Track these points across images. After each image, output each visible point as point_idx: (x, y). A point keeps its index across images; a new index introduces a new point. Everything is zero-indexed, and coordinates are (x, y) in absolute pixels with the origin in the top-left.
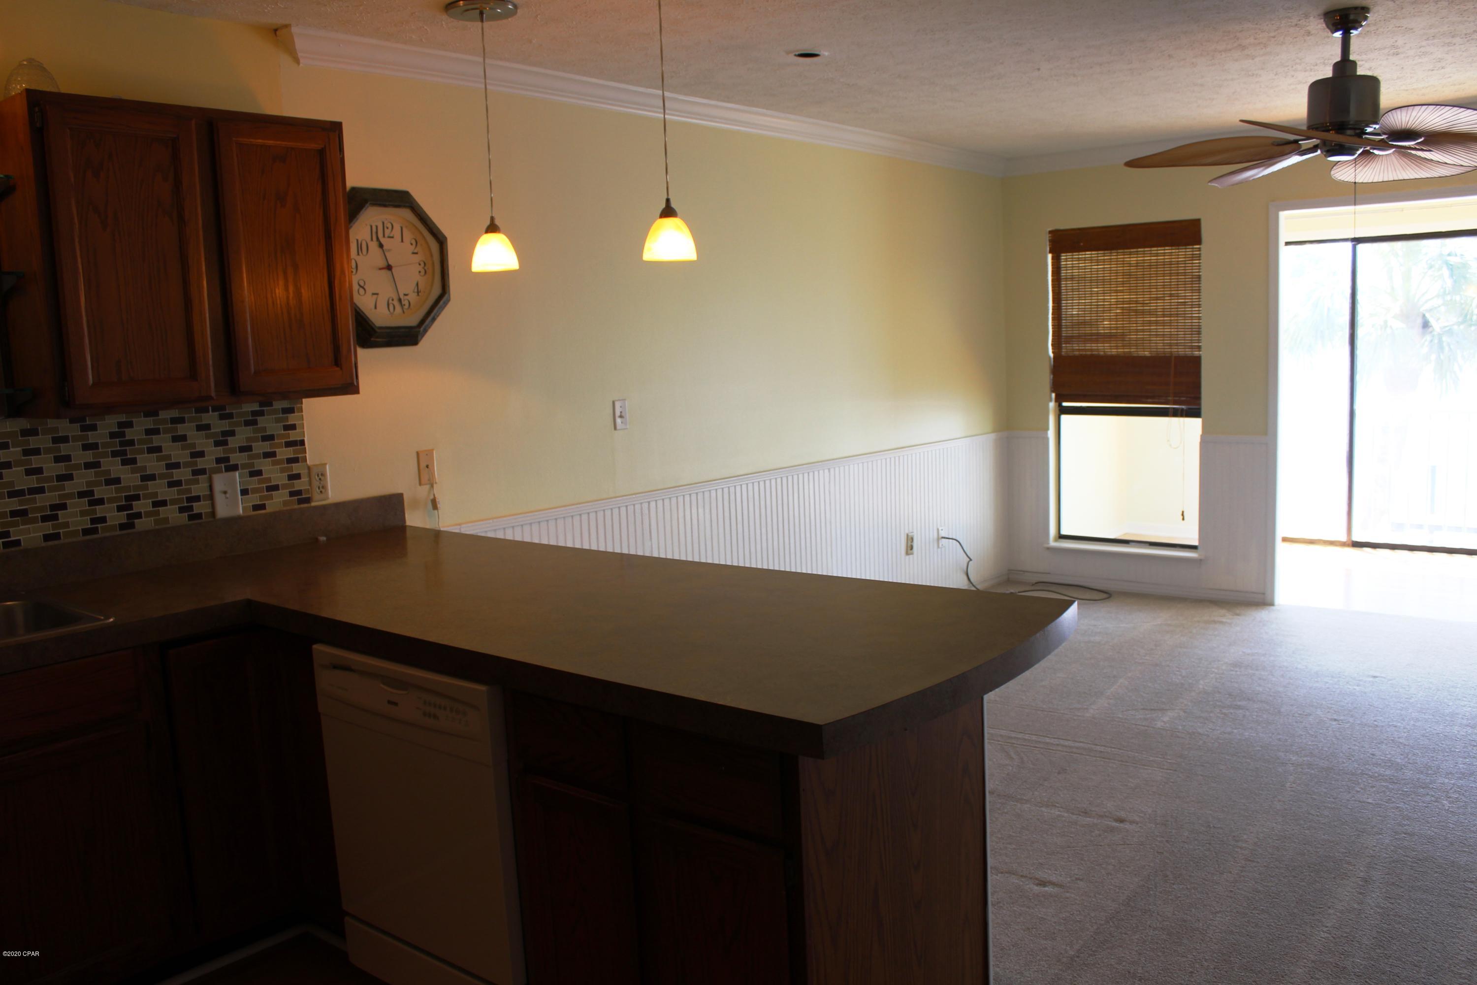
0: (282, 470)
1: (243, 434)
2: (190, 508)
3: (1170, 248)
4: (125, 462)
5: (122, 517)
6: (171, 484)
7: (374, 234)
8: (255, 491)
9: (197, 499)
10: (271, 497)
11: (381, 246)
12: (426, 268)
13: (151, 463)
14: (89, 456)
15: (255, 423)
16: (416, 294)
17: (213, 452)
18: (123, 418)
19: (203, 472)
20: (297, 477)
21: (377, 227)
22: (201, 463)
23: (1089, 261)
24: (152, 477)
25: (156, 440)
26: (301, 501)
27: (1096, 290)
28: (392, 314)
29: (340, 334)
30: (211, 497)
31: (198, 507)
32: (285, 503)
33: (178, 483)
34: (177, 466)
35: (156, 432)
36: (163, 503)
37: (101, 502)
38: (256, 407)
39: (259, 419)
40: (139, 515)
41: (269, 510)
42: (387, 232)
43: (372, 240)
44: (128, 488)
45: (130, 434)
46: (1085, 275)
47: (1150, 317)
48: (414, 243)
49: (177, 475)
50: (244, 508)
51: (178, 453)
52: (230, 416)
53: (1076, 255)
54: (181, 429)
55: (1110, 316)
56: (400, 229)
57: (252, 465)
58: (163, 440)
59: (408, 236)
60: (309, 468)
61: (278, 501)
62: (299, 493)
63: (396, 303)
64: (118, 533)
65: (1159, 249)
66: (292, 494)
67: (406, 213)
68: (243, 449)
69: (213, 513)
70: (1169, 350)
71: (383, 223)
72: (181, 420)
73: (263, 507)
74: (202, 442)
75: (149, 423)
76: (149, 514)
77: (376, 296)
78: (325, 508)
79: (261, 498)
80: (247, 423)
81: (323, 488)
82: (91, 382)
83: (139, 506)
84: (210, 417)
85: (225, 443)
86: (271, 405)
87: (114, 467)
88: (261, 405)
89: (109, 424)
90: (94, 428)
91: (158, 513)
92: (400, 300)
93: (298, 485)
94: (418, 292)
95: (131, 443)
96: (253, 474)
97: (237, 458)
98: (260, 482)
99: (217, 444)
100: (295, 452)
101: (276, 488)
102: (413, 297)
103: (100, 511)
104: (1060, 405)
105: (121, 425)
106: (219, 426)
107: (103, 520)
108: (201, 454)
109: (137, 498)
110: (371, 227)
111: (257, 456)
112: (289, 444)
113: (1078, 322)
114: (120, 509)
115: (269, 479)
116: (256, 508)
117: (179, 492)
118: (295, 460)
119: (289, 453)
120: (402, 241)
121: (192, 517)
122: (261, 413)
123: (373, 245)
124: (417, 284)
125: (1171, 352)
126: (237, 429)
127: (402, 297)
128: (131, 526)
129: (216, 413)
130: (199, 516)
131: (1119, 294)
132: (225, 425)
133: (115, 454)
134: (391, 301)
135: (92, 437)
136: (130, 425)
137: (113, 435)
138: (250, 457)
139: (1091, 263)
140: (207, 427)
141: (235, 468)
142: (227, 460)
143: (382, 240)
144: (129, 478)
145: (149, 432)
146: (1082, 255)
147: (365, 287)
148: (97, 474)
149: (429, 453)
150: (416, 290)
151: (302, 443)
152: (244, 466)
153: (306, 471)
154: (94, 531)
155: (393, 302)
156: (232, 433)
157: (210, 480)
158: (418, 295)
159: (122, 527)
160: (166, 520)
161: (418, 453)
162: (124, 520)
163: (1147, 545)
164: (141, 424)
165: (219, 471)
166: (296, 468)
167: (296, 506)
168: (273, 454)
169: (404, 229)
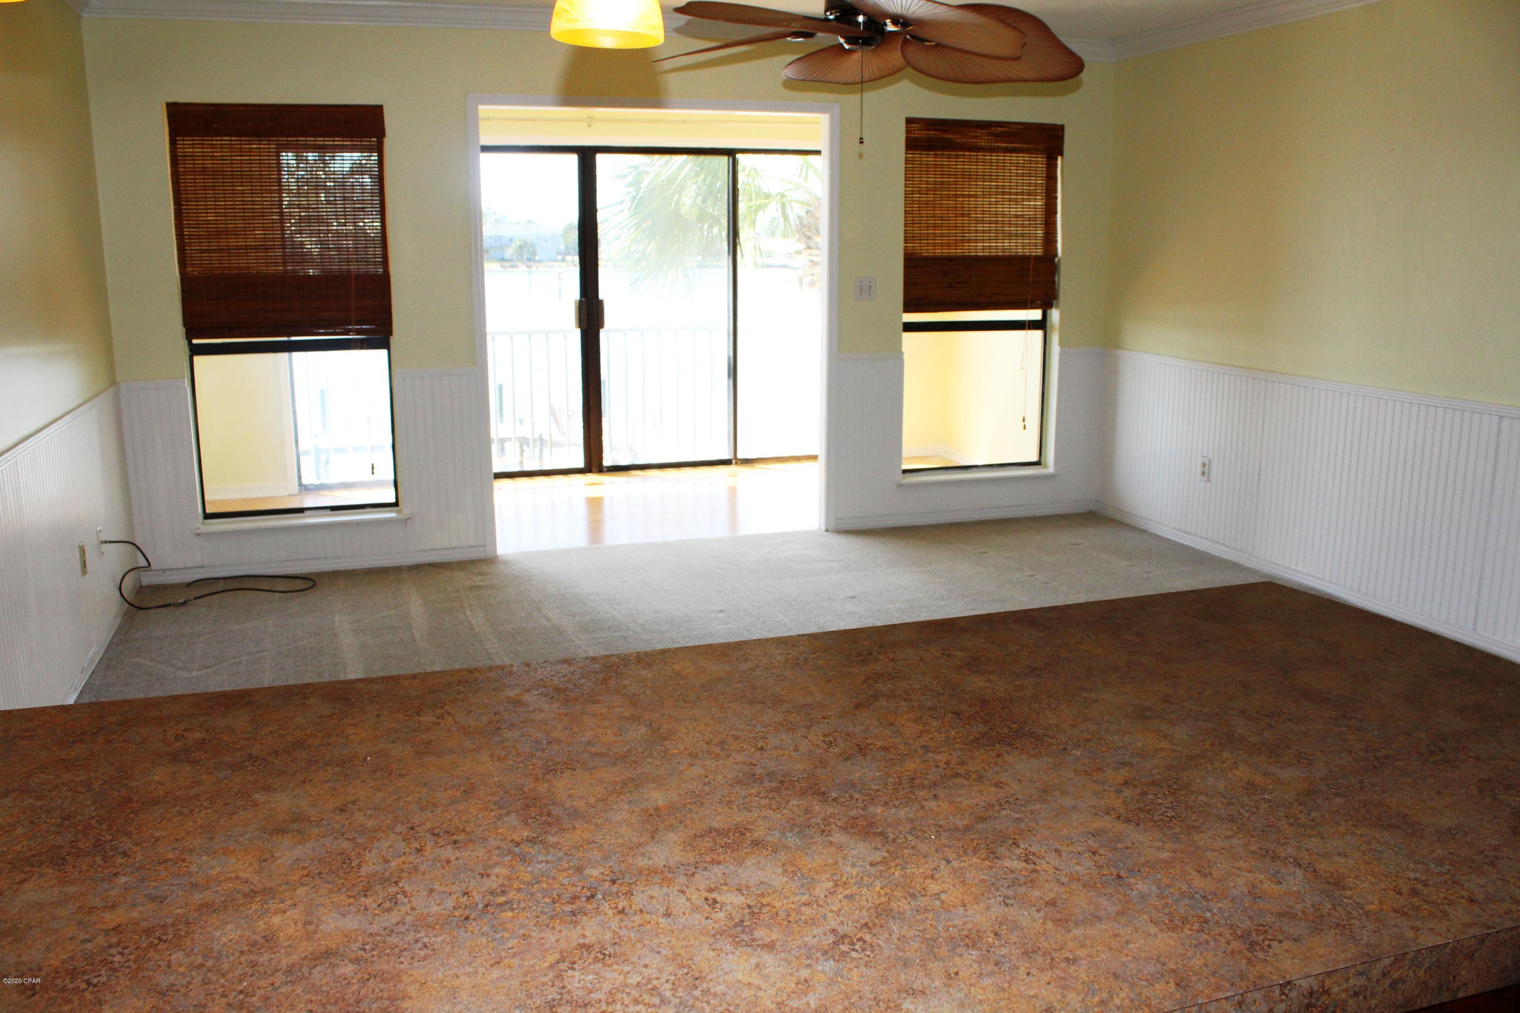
3: (341, 139)
23: (229, 150)
27: (241, 188)
46: (222, 167)
47: (319, 226)
53: (208, 140)
55: (263, 223)
65: (326, 139)
70: (347, 267)
104: (190, 344)
113: (217, 231)
125: (349, 269)
131: (273, 195)
139: (231, 152)
146: (217, 141)
163: (328, 512)
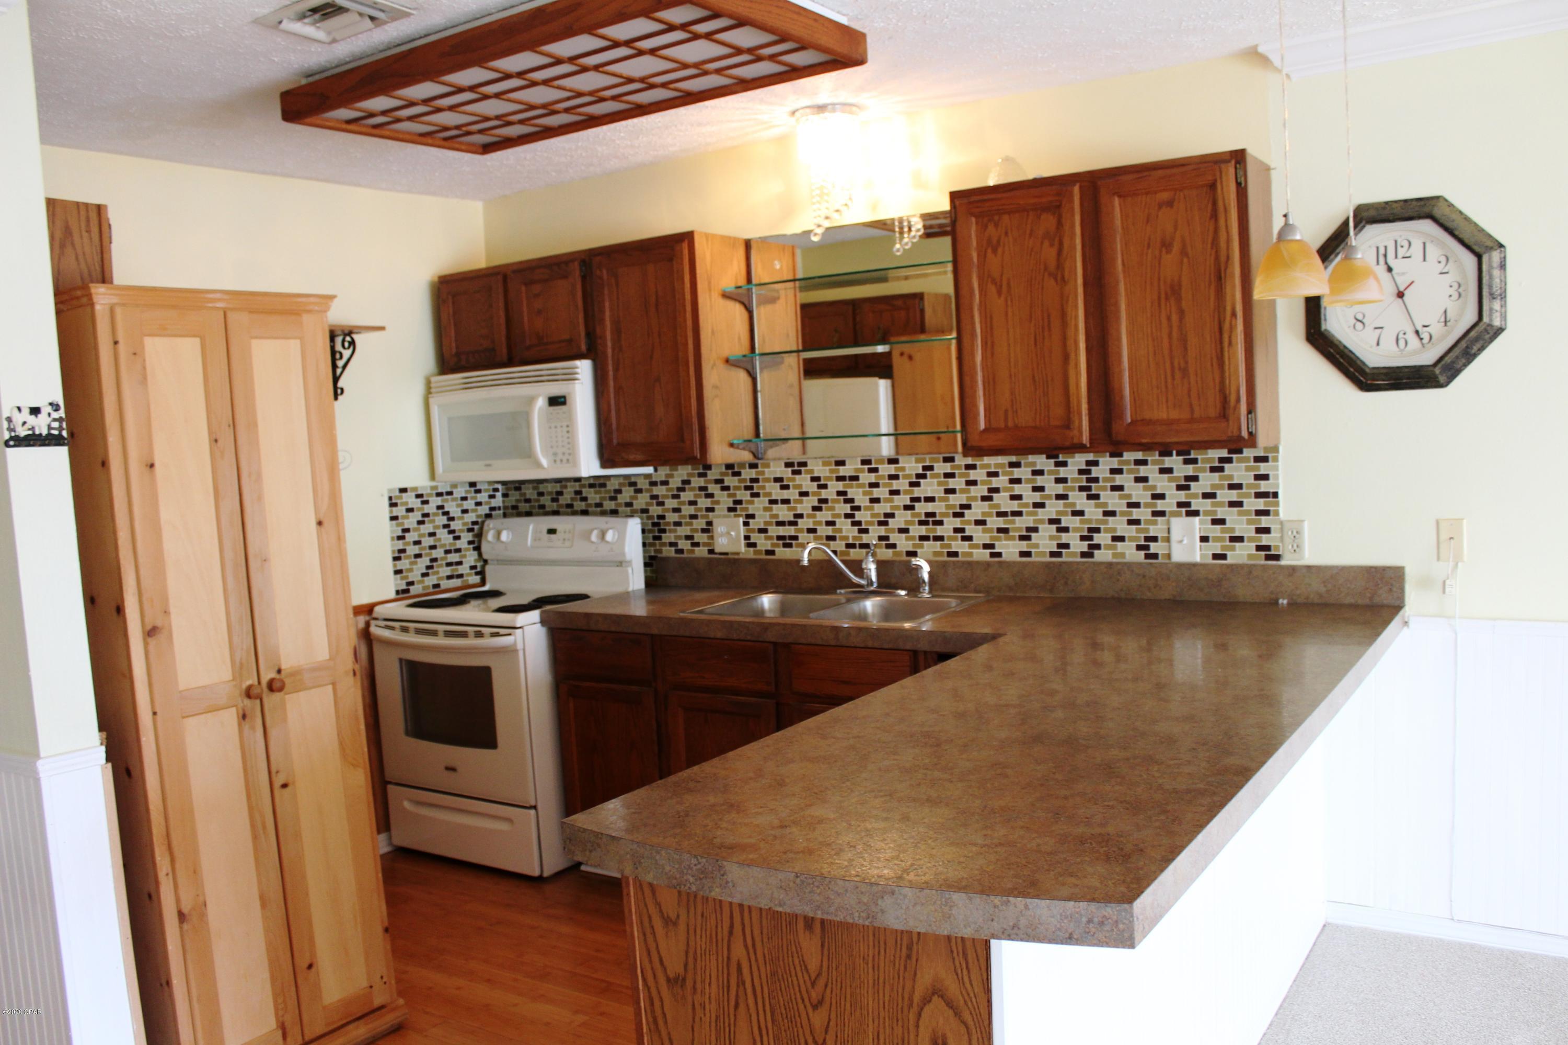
0: (1249, 522)
1: (1207, 481)
2: (1147, 548)
4: (1090, 497)
5: (1084, 546)
6: (1131, 522)
7: (1382, 256)
8: (1217, 539)
9: (1154, 539)
10: (1233, 549)
11: (1390, 270)
12: (1460, 290)
13: (1113, 501)
14: (1060, 489)
15: (1221, 469)
16: (1443, 324)
17: (1174, 497)
18: (1091, 457)
19: (1162, 514)
20: (1267, 531)
21: (1386, 247)
22: (1160, 505)
24: (1112, 514)
25: (1119, 480)
26: (1268, 558)
28: (1402, 351)
29: (1227, 382)
30: (1168, 540)
31: (1154, 548)
32: (1250, 556)
33: (1136, 522)
34: (1136, 505)
35: (1119, 471)
36: (1121, 539)
37: (1066, 530)
38: (1224, 453)
39: (1226, 466)
40: (1098, 547)
41: (1230, 561)
42: (1401, 252)
43: (1378, 263)
44: (1090, 521)
45: (1095, 472)
48: (1443, 259)
49: (1136, 514)
50: (1202, 555)
51: (1138, 493)
52: (1195, 461)
54: (1143, 471)
56: (1422, 245)
57: (1215, 512)
58: (1124, 480)
59: (1433, 252)
60: (1281, 523)
61: (1241, 554)
62: (1267, 548)
63: (1412, 338)
64: (1079, 559)
66: (1259, 548)
67: (1426, 226)
68: (1206, 496)
69: (1169, 556)
71: (1396, 242)
72: (1144, 462)
73: (1223, 557)
74: (1162, 484)
75: (1114, 463)
76: (1108, 547)
77: (1380, 330)
78: (1293, 569)
79: (1223, 548)
80: (1213, 470)
81: (1298, 548)
82: (982, 426)
83: (1097, 538)
84: (1174, 461)
85: (1187, 488)
86: (1241, 452)
87: (1079, 500)
88: (1230, 452)
89: (1078, 461)
90: (1064, 464)
91: (1115, 548)
92: (1417, 332)
93: (1265, 540)
94: (1446, 322)
95: (1096, 480)
96: (1215, 522)
97: (1197, 504)
98: (1223, 531)
99: (1180, 488)
100: (1266, 504)
101: (1240, 539)
102: (1436, 328)
103: (1065, 538)
105: (1089, 463)
106: (1182, 470)
107: (1066, 546)
108: (1162, 496)
109: (1098, 530)
110: (1378, 248)
111: (1221, 504)
112: (1259, 495)
114: (1083, 538)
115: (1233, 530)
116: (1216, 556)
117: (1138, 531)
118: (1266, 513)
119: (1261, 504)
120: (1424, 260)
121: (1148, 556)
122: (1229, 461)
123: (1381, 270)
124: (1445, 312)
126: (1201, 475)
127: (1419, 328)
128: (1090, 555)
129: (1181, 458)
130: (1155, 556)
132: (1190, 470)
133: (1082, 489)
134: (1401, 336)
135: (1063, 472)
136: (1096, 463)
137: (1081, 472)
138: (1213, 505)
140: (1169, 471)
141: (1196, 513)
142: (1187, 504)
143: (1391, 261)
144: (1093, 512)
145: (1114, 471)
147: (1364, 321)
148: (1065, 505)
149: (1457, 523)
150: (1443, 319)
151: (1275, 495)
152: (1207, 513)
153: (1279, 526)
154: (1059, 555)
155: (1405, 336)
156: (1195, 479)
157: (1168, 522)
158: (1446, 325)
159: (1083, 555)
160: (1123, 555)
161: (1438, 523)
162: (1086, 549)
164: (1107, 463)
165: (1178, 515)
166: (1264, 522)
167: (1263, 562)
168: (1239, 504)
169: (1428, 246)
